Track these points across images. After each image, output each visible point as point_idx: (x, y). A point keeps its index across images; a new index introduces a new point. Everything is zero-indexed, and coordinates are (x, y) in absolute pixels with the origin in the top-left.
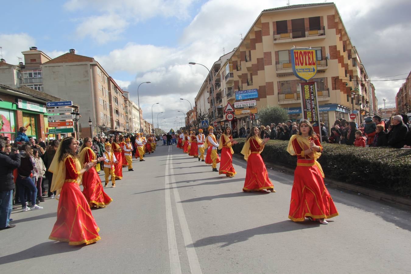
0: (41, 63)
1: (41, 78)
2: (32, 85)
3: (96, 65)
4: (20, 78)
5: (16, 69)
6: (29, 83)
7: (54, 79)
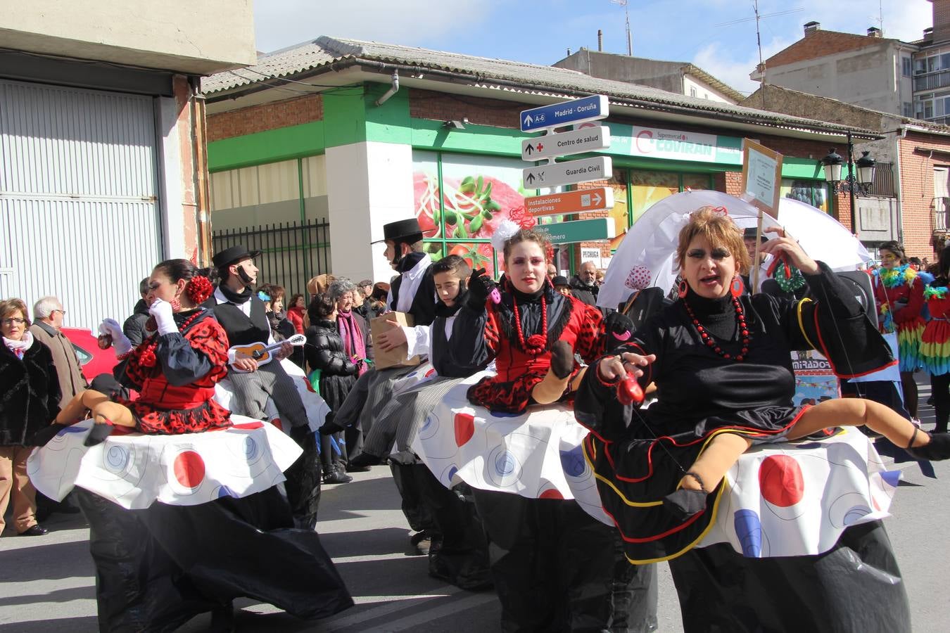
4: (914, 74)
5: (902, 50)
6: (941, 87)
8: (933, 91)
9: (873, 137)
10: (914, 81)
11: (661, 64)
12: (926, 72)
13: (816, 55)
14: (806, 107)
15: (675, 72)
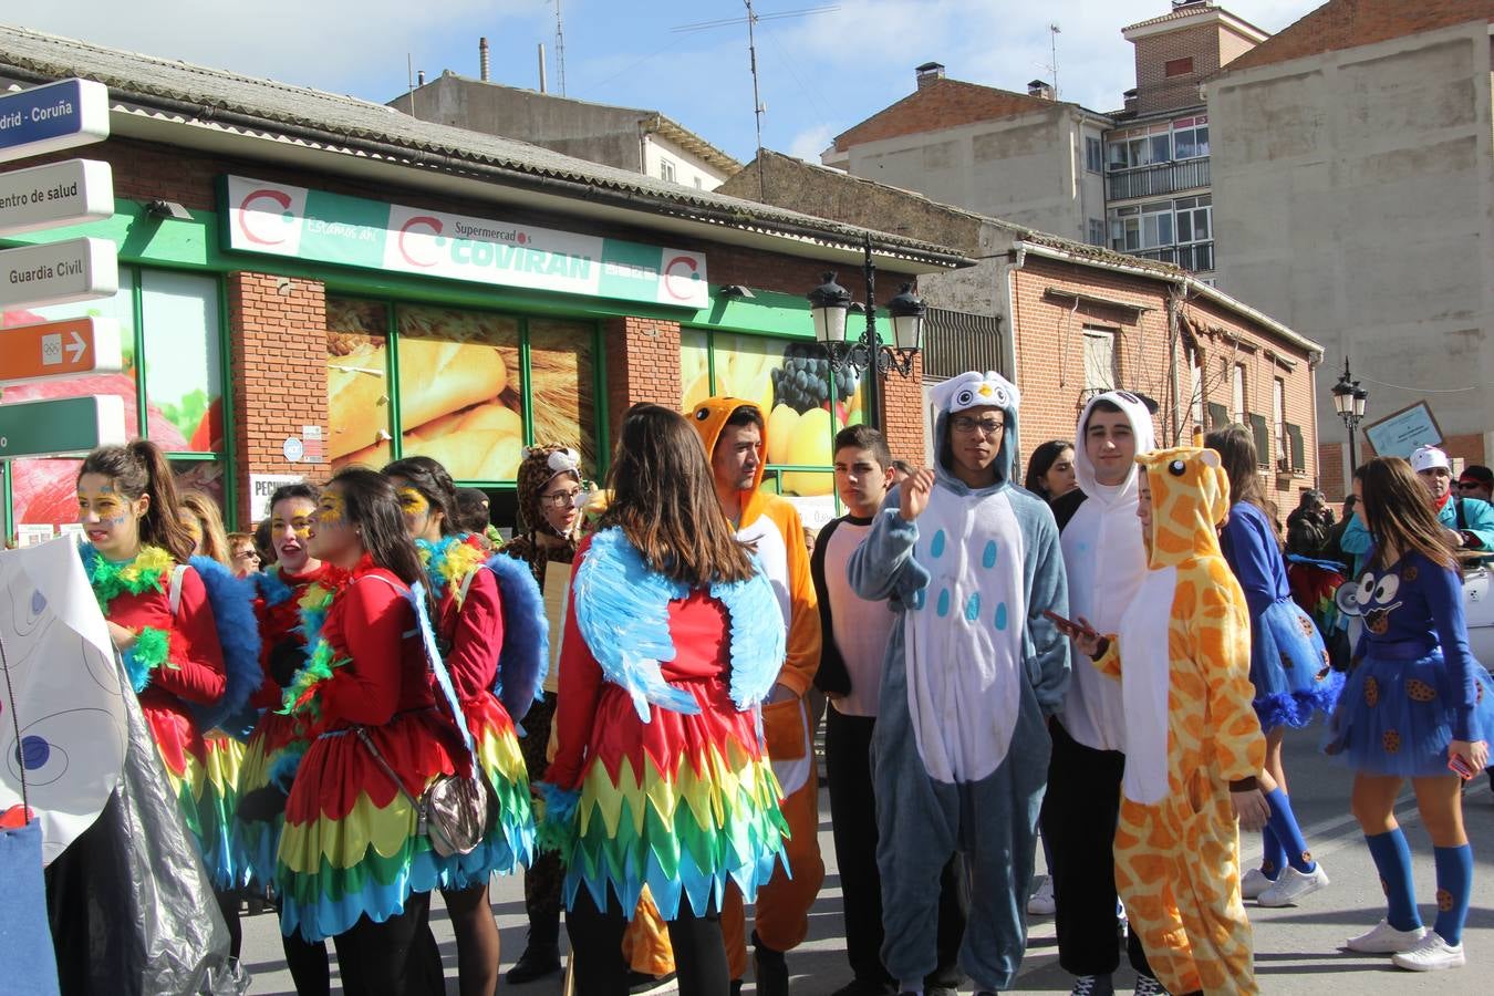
0: (1214, 72)
1: (1207, 160)
2: (1167, 206)
4: (1108, 170)
5: (1086, 124)
6: (1152, 194)
7: (1271, 157)
8: (1140, 201)
9: (951, 261)
10: (1108, 182)
11: (602, 111)
12: (1126, 166)
13: (937, 124)
14: (842, 199)
15: (629, 127)
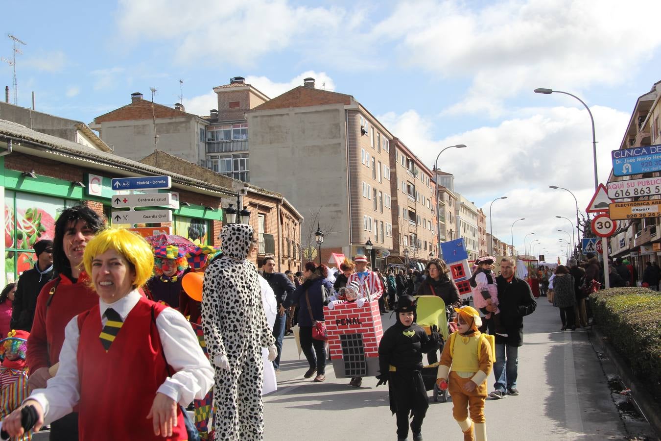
0: (248, 110)
1: (246, 141)
2: (230, 157)
3: (358, 111)
4: (207, 141)
5: (201, 124)
6: (224, 152)
7: (271, 143)
8: (218, 154)
9: (234, 194)
10: (207, 145)
11: (59, 120)
12: (214, 140)
13: (140, 117)
15: (71, 127)
